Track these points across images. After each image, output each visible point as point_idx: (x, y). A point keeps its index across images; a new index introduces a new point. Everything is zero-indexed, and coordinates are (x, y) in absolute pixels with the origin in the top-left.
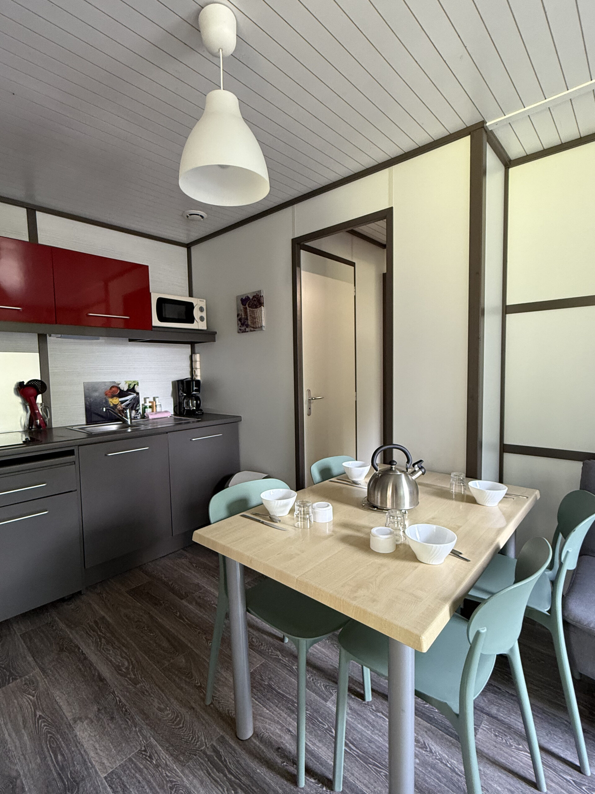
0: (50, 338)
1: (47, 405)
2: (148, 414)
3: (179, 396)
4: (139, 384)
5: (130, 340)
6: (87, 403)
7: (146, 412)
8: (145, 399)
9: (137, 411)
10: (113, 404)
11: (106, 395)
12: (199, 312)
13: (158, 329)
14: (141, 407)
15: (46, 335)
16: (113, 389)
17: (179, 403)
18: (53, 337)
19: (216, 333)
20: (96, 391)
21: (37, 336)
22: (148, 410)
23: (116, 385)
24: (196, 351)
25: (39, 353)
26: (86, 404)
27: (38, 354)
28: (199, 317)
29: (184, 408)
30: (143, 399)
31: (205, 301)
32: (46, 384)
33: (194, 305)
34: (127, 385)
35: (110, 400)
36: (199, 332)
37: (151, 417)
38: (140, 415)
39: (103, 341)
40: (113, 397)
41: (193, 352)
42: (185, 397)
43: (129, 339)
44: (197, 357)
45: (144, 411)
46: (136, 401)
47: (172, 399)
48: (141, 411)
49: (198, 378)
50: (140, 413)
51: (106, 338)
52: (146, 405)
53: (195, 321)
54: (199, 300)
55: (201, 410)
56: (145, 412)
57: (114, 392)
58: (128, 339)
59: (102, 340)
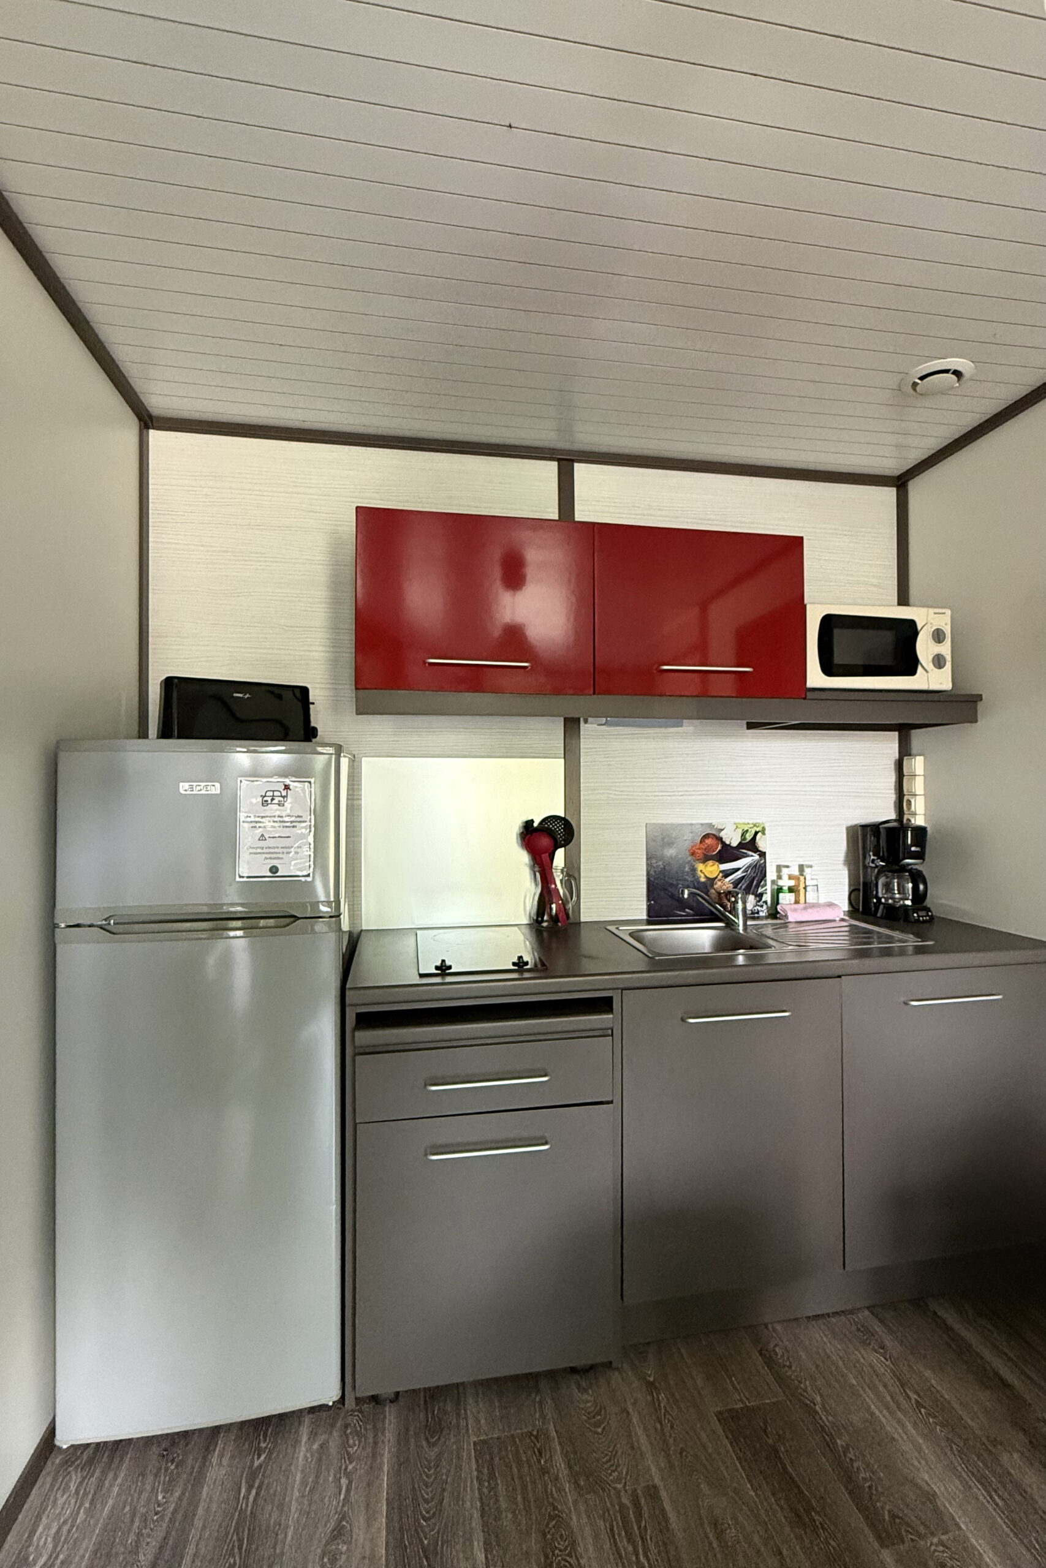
0: (586, 725)
1: (572, 873)
2: (787, 908)
3: (865, 867)
4: (766, 832)
5: (751, 726)
6: (652, 872)
7: (781, 901)
8: (779, 868)
9: (761, 895)
10: (706, 877)
11: (693, 854)
12: (931, 643)
13: (823, 695)
14: (769, 887)
15: (579, 719)
16: (709, 841)
17: (865, 884)
18: (592, 723)
19: (979, 697)
20: (670, 844)
21: (563, 723)
22: (786, 898)
23: (714, 832)
24: (914, 751)
25: (564, 758)
26: (648, 874)
27: (563, 760)
28: (931, 658)
29: (879, 899)
30: (774, 869)
31: (948, 612)
32: (574, 825)
33: (919, 628)
34: (740, 832)
35: (700, 867)
36: (930, 697)
37: (792, 917)
38: (765, 907)
39: (691, 729)
40: (706, 859)
41: (905, 751)
42: (881, 871)
43: (748, 723)
44: (917, 765)
45: (776, 901)
46: (758, 873)
47: (846, 873)
48: (767, 897)
49: (919, 821)
50: (766, 902)
51: (697, 722)
52: (781, 883)
53: (920, 668)
54: (932, 611)
55: (928, 910)
56: (778, 903)
57: (709, 848)
58: (745, 722)
59: (688, 727)
